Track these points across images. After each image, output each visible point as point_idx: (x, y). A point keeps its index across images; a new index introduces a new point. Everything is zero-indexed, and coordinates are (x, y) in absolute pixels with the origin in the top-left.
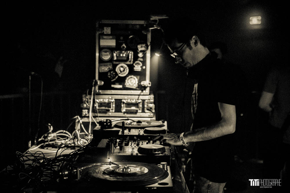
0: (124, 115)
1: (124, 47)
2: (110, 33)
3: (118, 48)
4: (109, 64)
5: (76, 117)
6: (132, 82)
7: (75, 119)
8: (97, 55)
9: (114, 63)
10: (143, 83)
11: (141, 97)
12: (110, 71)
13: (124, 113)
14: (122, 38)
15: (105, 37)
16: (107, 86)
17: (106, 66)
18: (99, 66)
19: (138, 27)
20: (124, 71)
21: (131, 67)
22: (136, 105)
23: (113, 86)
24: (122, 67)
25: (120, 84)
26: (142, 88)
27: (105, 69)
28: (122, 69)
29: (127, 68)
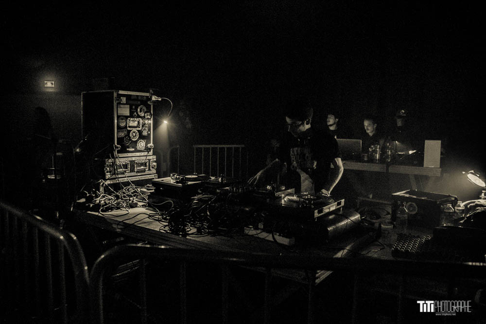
0: (136, 174)
1: (135, 115)
2: (125, 103)
3: (131, 116)
4: (124, 130)
5: (100, 181)
6: (142, 144)
7: (100, 183)
8: (116, 121)
9: (129, 129)
10: (149, 145)
11: (148, 158)
12: (125, 136)
13: (137, 172)
14: (134, 107)
15: (122, 106)
16: (124, 150)
17: (123, 132)
18: (118, 132)
19: (145, 98)
20: (136, 136)
21: (140, 132)
22: (145, 164)
23: (128, 149)
24: (134, 132)
25: (133, 148)
26: (148, 149)
27: (122, 134)
28: (134, 134)
29: (138, 134)
